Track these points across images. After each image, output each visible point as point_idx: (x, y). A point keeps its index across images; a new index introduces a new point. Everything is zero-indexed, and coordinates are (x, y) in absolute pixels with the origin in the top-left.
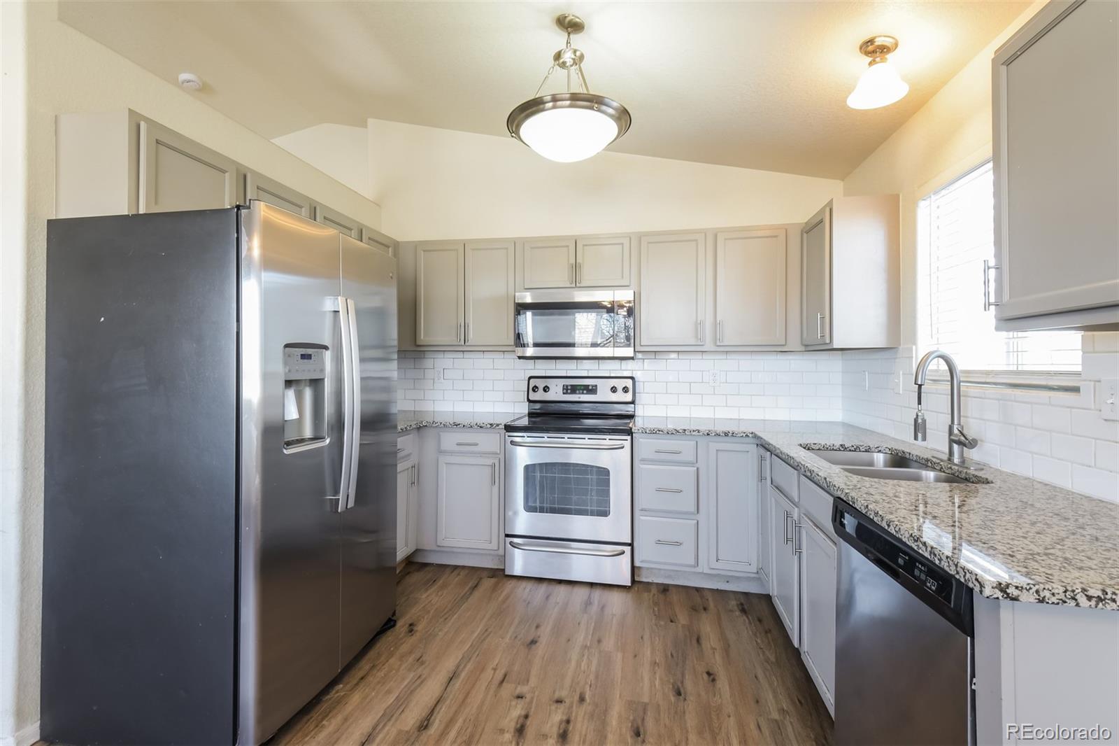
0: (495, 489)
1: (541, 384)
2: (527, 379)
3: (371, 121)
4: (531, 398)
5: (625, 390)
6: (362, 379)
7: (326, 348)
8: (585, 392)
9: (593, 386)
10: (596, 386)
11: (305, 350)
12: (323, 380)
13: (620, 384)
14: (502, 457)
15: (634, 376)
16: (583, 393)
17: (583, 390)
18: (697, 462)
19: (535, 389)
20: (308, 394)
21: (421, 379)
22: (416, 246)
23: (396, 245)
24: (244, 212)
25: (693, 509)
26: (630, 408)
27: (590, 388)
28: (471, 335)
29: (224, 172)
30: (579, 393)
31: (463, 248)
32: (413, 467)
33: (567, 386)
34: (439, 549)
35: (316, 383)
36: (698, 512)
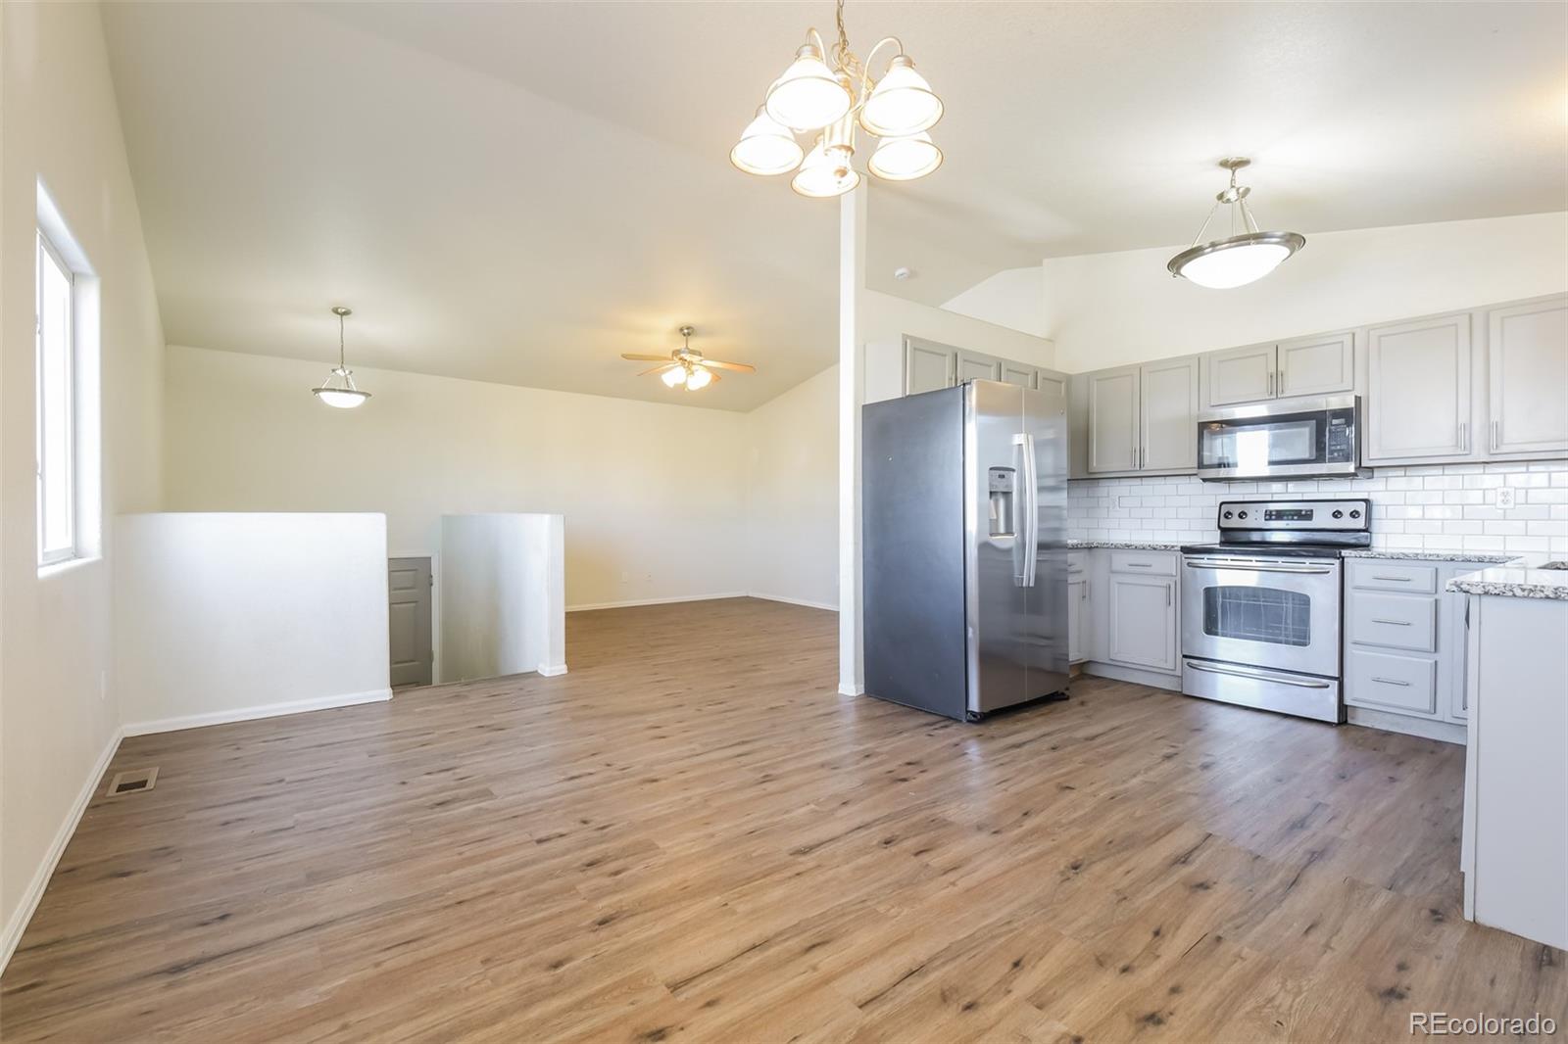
0: (1172, 608)
1: (1236, 510)
2: (1218, 505)
3: (1046, 261)
4: (1222, 525)
5: (1354, 514)
6: (1039, 507)
7: (1013, 470)
8: (1295, 518)
9: (1307, 511)
10: (1312, 511)
11: (1001, 472)
12: (1011, 493)
13: (1346, 508)
14: (1178, 578)
15: (1370, 498)
16: (1293, 519)
17: (1293, 516)
18: (1436, 592)
19: (1228, 515)
20: (1002, 503)
21: (1093, 508)
22: (1089, 377)
23: (1069, 379)
24: (967, 387)
25: (1428, 644)
26: (1362, 537)
27: (1303, 513)
28: (1147, 460)
29: (945, 355)
30: (1288, 520)
31: (1138, 373)
32: (1084, 582)
33: (1271, 512)
34: (1110, 662)
35: (1007, 494)
36: (1436, 650)
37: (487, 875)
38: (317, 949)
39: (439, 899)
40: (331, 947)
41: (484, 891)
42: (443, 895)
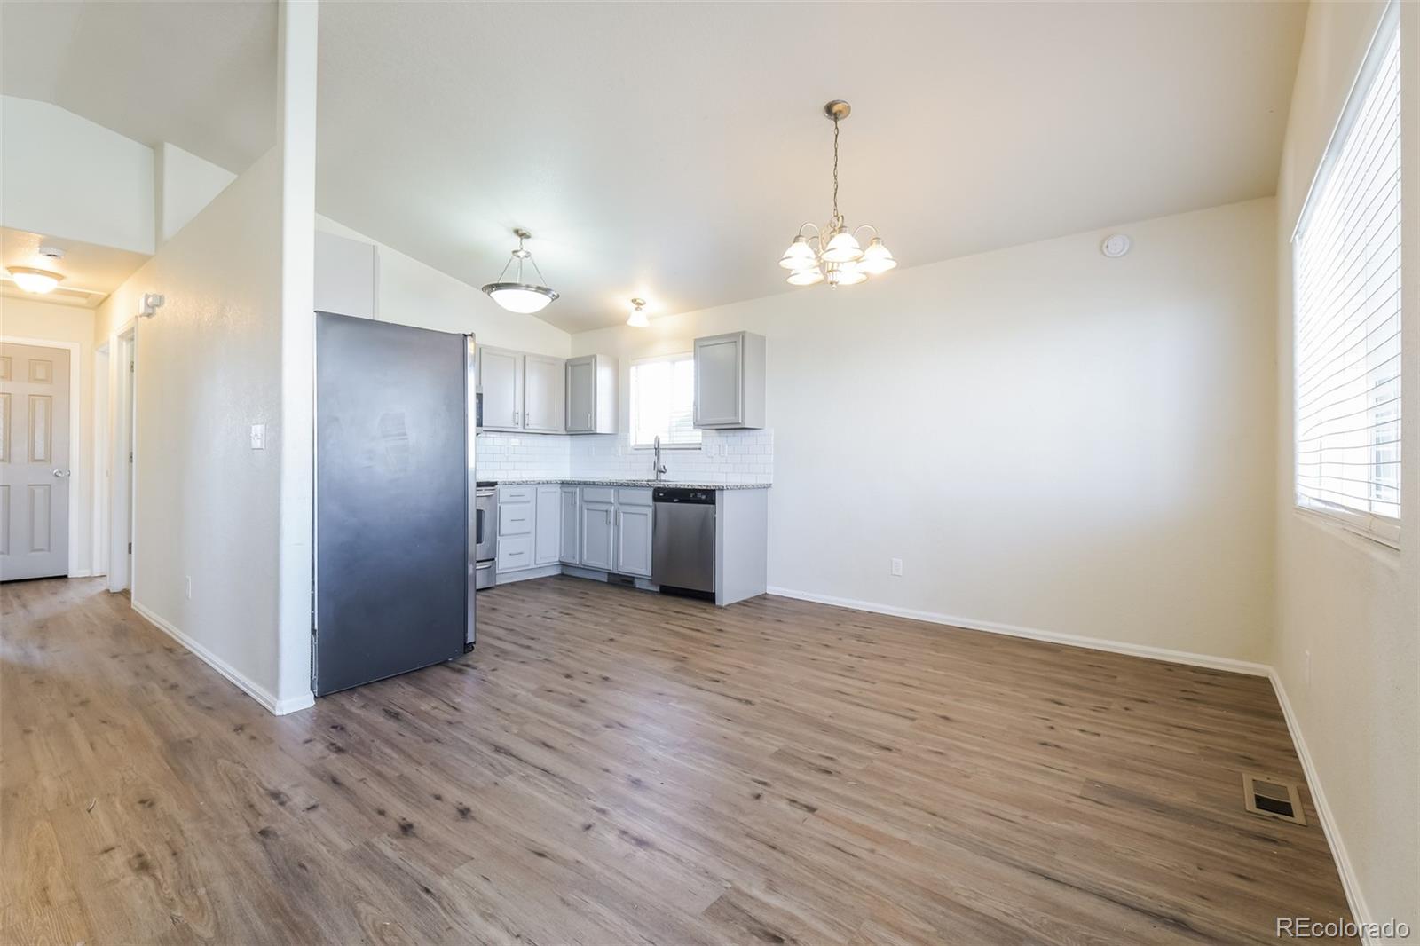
37: (886, 817)
38: (1057, 857)
39: (941, 827)
40: (1046, 851)
41: (909, 809)
42: (936, 828)
